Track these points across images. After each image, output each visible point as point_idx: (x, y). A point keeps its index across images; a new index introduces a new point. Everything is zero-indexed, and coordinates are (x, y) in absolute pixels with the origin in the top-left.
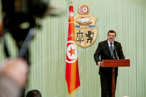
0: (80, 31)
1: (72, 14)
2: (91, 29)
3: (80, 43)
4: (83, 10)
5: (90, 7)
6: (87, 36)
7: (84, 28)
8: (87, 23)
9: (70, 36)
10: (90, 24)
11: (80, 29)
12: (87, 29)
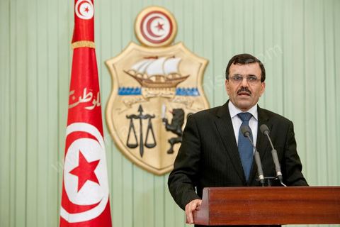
0: (141, 110)
3: (142, 154)
6: (168, 130)
7: (156, 96)
8: (168, 79)
9: (76, 104)
10: (178, 81)
11: (140, 99)
12: (170, 101)
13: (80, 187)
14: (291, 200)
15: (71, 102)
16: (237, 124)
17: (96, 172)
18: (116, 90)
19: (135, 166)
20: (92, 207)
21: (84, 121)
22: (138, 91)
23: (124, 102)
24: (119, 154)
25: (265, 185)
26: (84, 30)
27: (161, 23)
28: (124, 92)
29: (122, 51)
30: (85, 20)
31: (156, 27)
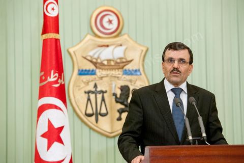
0: (95, 86)
1: (53, 9)
2: (131, 81)
3: (97, 121)
4: (106, 25)
5: (124, 15)
6: (117, 102)
7: (107, 76)
8: (117, 63)
9: (45, 83)
10: (125, 64)
11: (95, 78)
12: (118, 80)
13: (49, 147)
14: (214, 156)
15: (41, 81)
16: (171, 97)
17: (62, 135)
18: (76, 72)
19: (91, 131)
21: (51, 96)
22: (93, 72)
23: (82, 81)
24: (80, 122)
25: (193, 144)
26: (50, 25)
27: (111, 19)
28: (82, 73)
29: (81, 42)
30: (52, 17)
31: (107, 22)
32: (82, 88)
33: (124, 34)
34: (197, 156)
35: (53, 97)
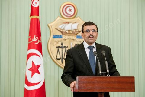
3: (62, 62)
8: (73, 32)
9: (31, 42)
10: (77, 33)
11: (62, 40)
12: (74, 41)
13: (32, 76)
15: (29, 41)
16: (88, 51)
17: (39, 69)
18: (52, 36)
19: (59, 67)
20: (37, 84)
22: (61, 37)
23: (55, 41)
27: (71, 9)
28: (55, 37)
29: (55, 20)
30: (35, 7)
31: (69, 10)
32: (55, 45)
33: (78, 17)
34: (103, 82)
35: (35, 49)
